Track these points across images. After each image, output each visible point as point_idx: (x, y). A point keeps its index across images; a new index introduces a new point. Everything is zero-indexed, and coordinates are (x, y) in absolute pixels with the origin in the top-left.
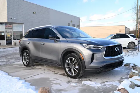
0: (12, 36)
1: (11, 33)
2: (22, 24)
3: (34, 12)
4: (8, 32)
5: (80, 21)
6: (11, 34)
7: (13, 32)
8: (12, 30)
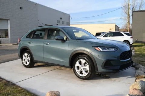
2: (7, 20)
5: (70, 18)
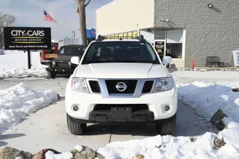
0: (165, 51)
1: (162, 46)
2: (182, 29)
3: (209, 5)
4: (159, 44)
6: (164, 47)
7: (166, 44)
8: (164, 41)
